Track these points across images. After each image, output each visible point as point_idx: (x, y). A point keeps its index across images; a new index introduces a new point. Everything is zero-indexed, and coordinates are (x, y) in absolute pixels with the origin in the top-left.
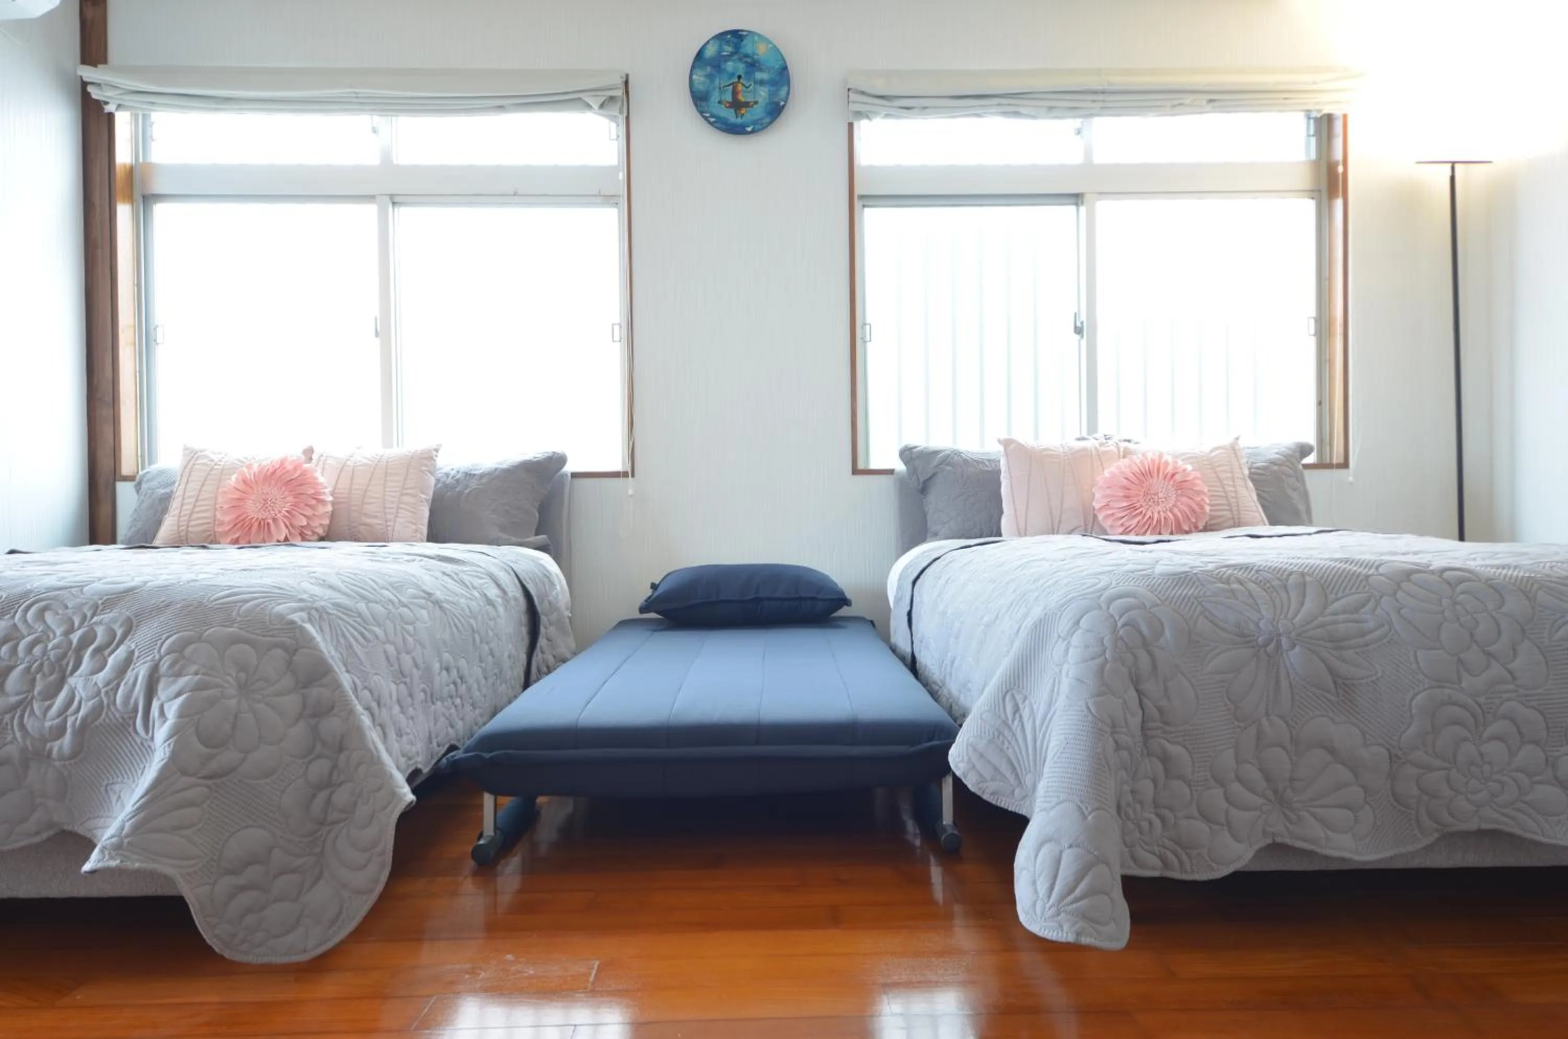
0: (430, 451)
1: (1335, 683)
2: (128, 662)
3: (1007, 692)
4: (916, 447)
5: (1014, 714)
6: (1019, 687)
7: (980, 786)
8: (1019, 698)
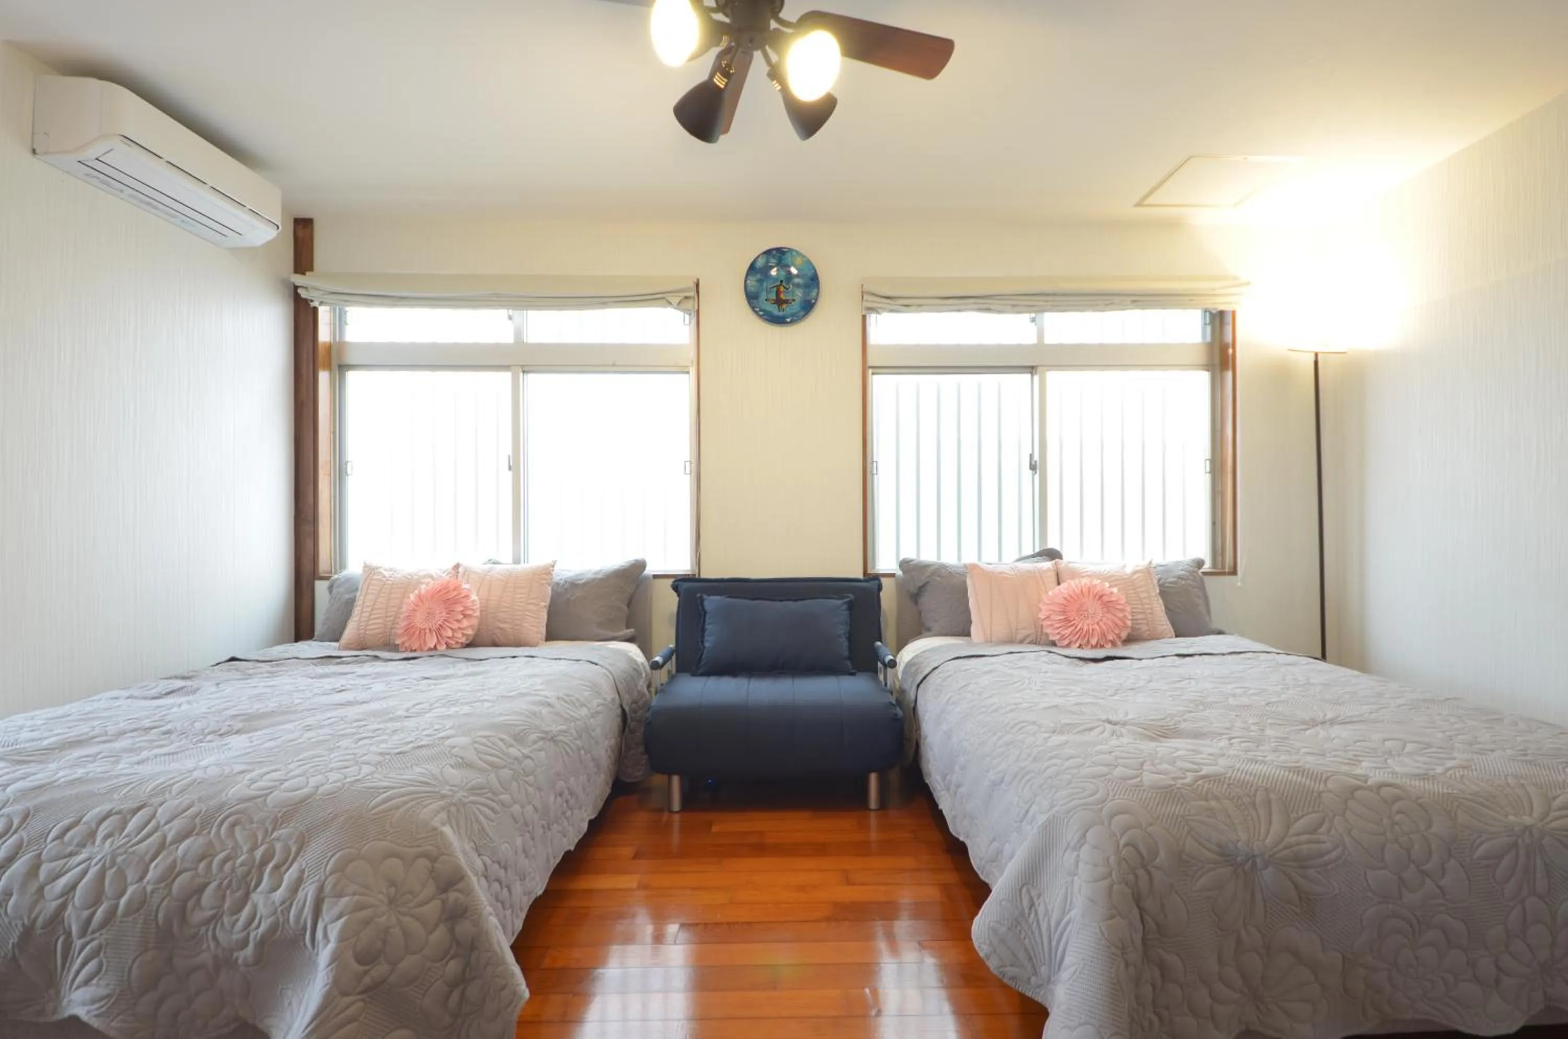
0: (548, 568)
1: (1300, 898)
2: (299, 882)
3: (1023, 886)
4: (911, 561)
5: (1030, 908)
6: (1033, 882)
7: (1001, 970)
8: (1034, 893)
